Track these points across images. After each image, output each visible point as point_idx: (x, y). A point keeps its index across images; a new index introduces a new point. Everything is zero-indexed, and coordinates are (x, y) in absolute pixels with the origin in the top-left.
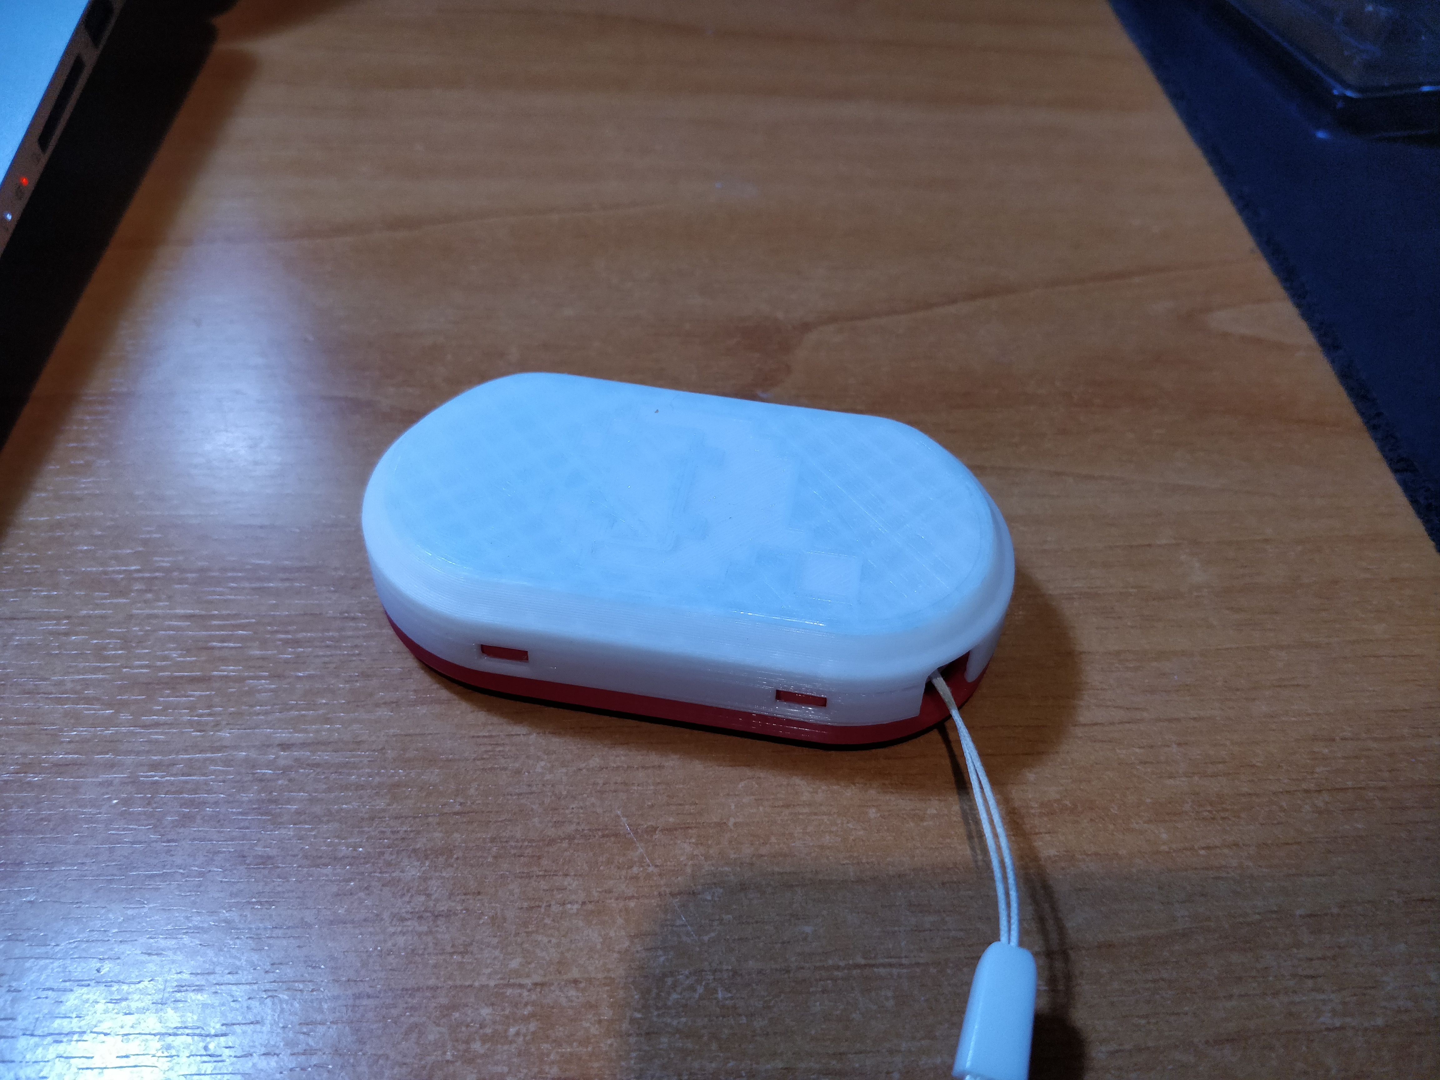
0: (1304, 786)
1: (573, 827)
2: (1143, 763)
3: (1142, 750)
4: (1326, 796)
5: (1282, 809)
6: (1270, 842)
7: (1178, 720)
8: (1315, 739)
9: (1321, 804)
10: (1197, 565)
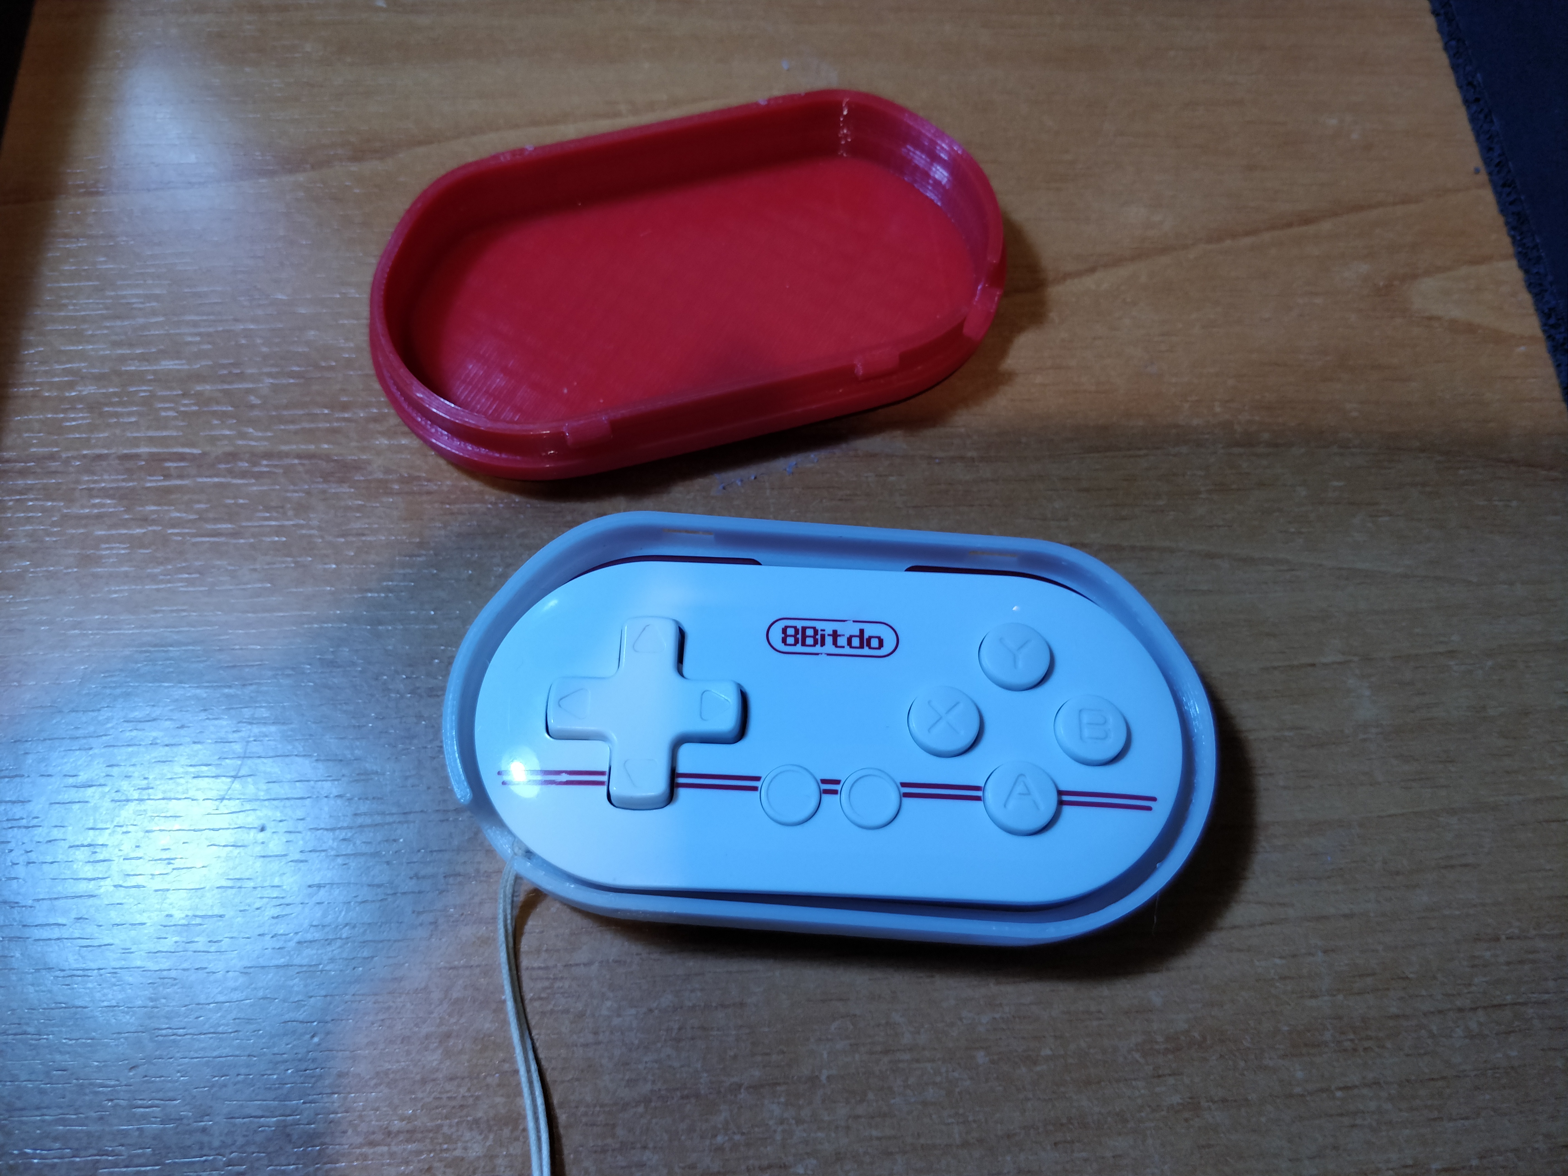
0: (1459, 1003)
1: (649, 1086)
2: (1283, 978)
3: (1284, 961)
4: (1481, 1015)
5: (1432, 1036)
6: (1413, 1078)
7: (1326, 918)
8: (1477, 939)
9: (1473, 1025)
10: (1367, 693)
